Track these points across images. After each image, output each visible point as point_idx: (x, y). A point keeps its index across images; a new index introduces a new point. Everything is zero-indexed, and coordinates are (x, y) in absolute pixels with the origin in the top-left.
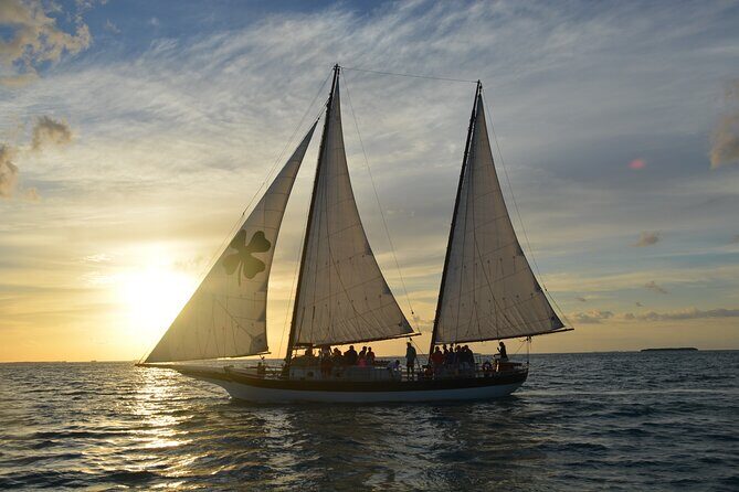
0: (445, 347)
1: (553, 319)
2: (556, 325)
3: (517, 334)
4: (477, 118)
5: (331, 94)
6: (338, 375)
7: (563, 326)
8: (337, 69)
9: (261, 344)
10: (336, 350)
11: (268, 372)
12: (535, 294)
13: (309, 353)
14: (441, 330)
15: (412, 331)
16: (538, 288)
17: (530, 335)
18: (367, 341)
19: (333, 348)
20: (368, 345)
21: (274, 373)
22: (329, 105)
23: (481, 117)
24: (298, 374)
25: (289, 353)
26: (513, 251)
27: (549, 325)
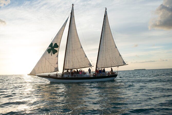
0: (99, 69)
1: (123, 62)
2: (124, 64)
3: (115, 66)
4: (105, 16)
5: (72, 11)
6: (75, 76)
7: (126, 64)
8: (73, 5)
9: (57, 69)
10: (74, 70)
11: (58, 76)
12: (119, 57)
13: (68, 71)
14: (98, 65)
15: (92, 66)
16: (120, 55)
17: (118, 66)
18: (81, 68)
19: (73, 70)
20: (81, 69)
21: (60, 76)
22: (71, 13)
23: (106, 16)
24: (66, 76)
25: (63, 71)
26: (114, 47)
27: (123, 64)
